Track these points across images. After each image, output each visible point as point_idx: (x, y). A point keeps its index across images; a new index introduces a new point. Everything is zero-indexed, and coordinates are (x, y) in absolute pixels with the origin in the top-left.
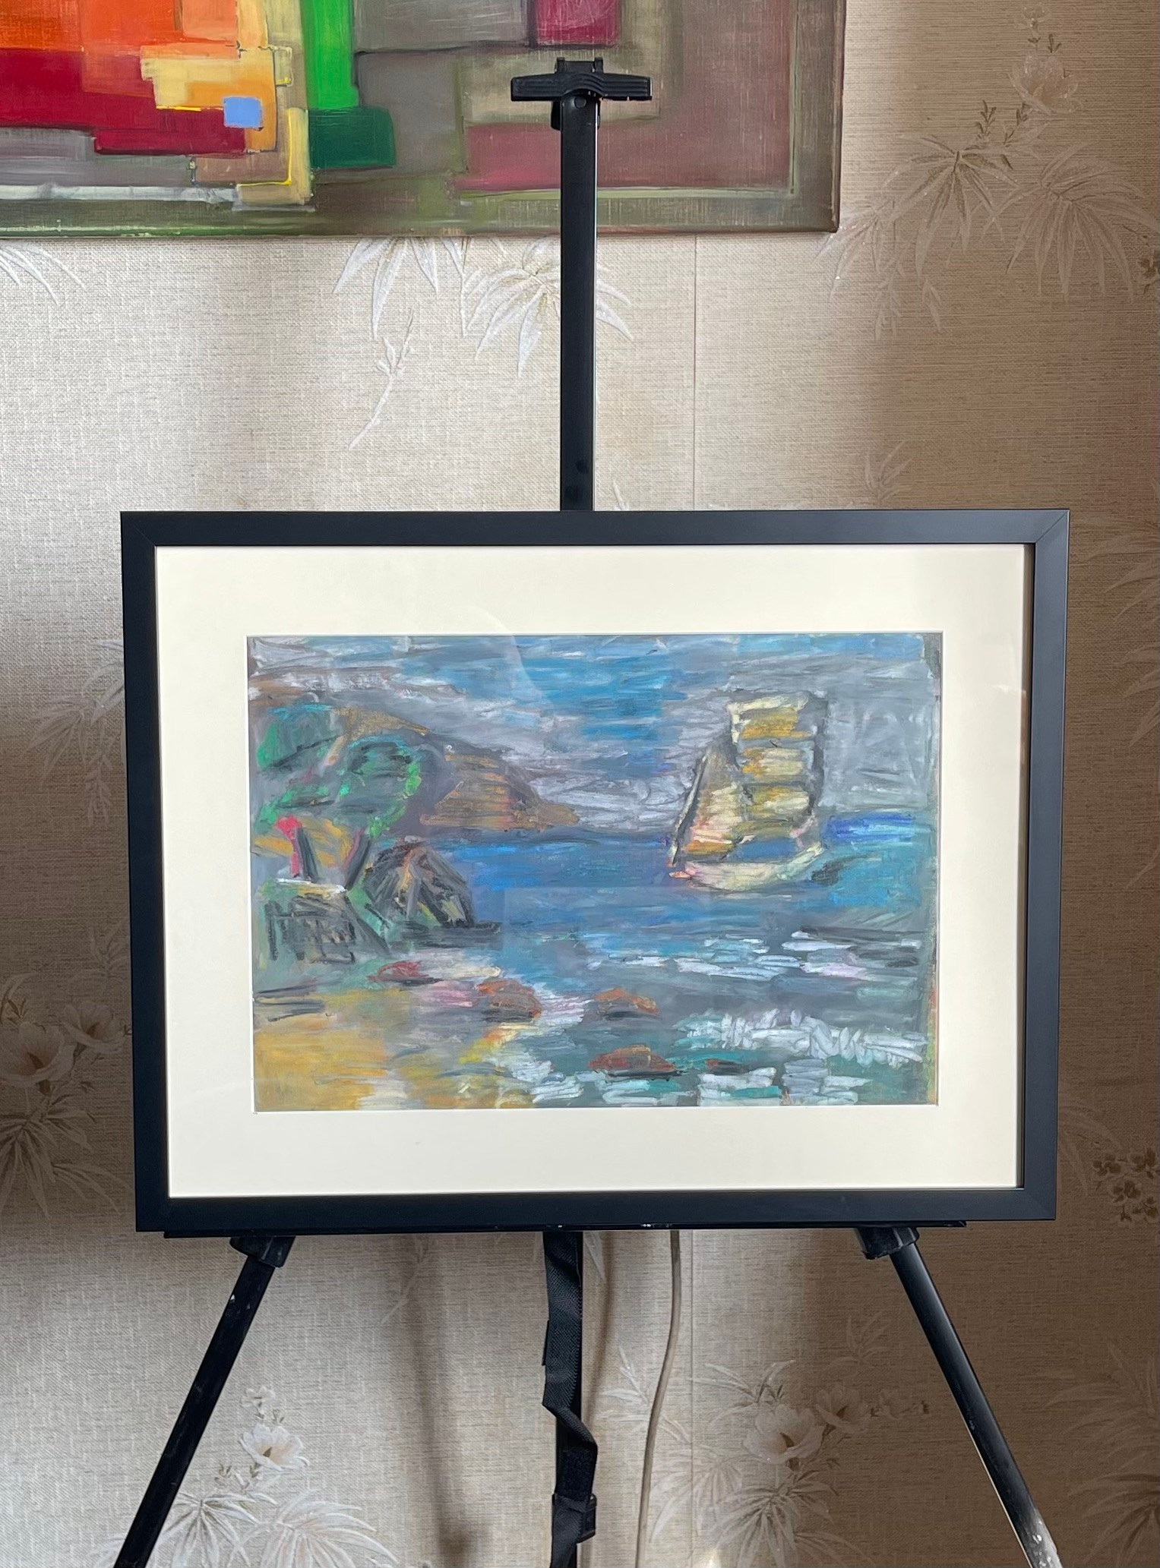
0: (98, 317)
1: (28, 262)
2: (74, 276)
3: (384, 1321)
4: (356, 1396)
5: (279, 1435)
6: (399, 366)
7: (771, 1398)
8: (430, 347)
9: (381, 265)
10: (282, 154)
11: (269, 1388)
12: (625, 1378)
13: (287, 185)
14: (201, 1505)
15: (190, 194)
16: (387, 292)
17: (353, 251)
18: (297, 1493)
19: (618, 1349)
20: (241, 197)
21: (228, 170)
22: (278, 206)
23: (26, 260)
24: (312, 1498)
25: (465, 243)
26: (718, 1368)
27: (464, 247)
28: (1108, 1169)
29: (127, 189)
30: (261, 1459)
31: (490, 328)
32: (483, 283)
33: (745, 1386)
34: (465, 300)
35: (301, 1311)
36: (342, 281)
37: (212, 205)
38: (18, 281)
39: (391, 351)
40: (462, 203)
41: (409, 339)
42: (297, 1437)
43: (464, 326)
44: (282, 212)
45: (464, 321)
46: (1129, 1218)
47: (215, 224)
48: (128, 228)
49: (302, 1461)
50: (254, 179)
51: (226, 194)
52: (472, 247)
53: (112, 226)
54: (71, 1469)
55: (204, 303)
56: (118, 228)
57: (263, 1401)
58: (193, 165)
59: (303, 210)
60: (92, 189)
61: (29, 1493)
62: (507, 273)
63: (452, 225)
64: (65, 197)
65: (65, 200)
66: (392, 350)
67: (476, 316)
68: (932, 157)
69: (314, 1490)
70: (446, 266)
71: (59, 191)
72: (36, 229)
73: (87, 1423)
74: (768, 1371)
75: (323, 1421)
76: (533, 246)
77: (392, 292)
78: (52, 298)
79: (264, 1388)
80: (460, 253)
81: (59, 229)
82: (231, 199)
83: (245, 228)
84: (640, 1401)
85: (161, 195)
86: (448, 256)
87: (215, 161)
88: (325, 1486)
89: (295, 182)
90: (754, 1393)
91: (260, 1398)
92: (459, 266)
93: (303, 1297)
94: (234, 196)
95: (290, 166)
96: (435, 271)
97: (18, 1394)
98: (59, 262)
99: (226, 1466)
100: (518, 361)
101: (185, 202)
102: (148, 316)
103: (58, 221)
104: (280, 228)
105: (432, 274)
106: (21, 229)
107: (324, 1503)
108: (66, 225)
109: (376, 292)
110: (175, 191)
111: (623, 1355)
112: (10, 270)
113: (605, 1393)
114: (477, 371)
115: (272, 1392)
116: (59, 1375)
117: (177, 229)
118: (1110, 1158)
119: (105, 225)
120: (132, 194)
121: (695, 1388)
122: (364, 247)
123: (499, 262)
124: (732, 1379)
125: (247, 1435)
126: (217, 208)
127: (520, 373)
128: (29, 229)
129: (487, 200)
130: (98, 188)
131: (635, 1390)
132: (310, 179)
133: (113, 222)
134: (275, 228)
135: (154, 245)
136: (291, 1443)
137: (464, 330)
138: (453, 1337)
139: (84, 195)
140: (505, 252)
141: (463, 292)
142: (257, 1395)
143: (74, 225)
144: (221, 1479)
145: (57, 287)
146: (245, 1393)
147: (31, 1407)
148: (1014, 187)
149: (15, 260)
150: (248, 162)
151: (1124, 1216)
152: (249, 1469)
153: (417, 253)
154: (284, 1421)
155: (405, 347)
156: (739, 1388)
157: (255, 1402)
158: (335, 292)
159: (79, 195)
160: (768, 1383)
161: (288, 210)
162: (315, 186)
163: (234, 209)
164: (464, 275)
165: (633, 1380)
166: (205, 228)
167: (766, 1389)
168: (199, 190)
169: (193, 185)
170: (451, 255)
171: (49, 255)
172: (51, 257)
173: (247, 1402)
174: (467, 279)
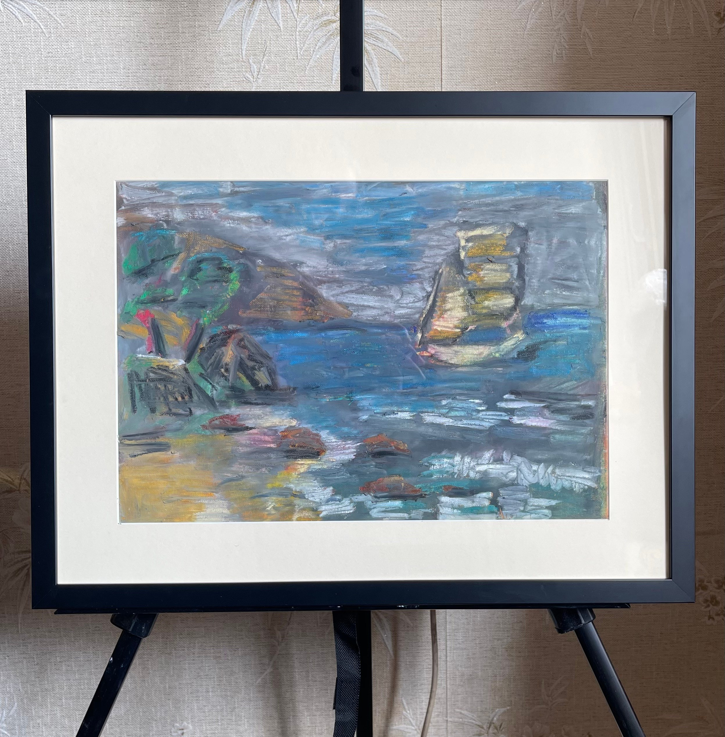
0: (72, 45)
1: (28, 9)
2: (56, 18)
3: (257, 682)
4: (241, 729)
6: (258, 77)
7: (495, 731)
8: (278, 65)
9: (247, 12)
11: (188, 723)
12: (406, 718)
16: (251, 30)
17: (229, 3)
19: (402, 700)
23: (26, 8)
26: (463, 712)
28: (700, 588)
31: (315, 53)
32: (310, 24)
33: (480, 724)
34: (299, 35)
35: (207, 675)
36: (223, 23)
38: (22, 21)
39: (253, 68)
41: (264, 59)
43: (298, 51)
45: (299, 49)
46: (713, 619)
55: (137, 36)
57: (185, 731)
62: (325, 18)
66: (255, 67)
67: (306, 45)
70: (287, 13)
74: (494, 714)
77: (254, 30)
78: (43, 32)
79: (185, 723)
80: (295, 5)
84: (415, 732)
86: (288, 7)
90: (485, 727)
91: (183, 729)
92: (295, 14)
93: (209, 666)
96: (280, 16)
97: (34, 727)
98: (47, 9)
100: (332, 74)
102: (103, 44)
105: (278, 19)
109: (243, 30)
111: (405, 703)
112: (17, 14)
113: (394, 727)
114: (307, 80)
115: (190, 726)
118: (701, 581)
121: (449, 724)
123: (320, 11)
124: (472, 719)
127: (334, 82)
131: (412, 725)
137: (299, 54)
138: (300, 692)
140: (323, 5)
141: (298, 30)
142: (181, 728)
145: (46, 26)
146: (173, 726)
149: (20, 8)
151: (710, 617)
153: (269, 5)
155: (262, 64)
156: (476, 724)
157: (180, 732)
158: (218, 29)
160: (494, 721)
164: (298, 19)
165: (411, 719)
167: (492, 725)
170: (290, 6)
171: (41, 5)
172: (42, 6)
173: (174, 732)
174: (300, 22)
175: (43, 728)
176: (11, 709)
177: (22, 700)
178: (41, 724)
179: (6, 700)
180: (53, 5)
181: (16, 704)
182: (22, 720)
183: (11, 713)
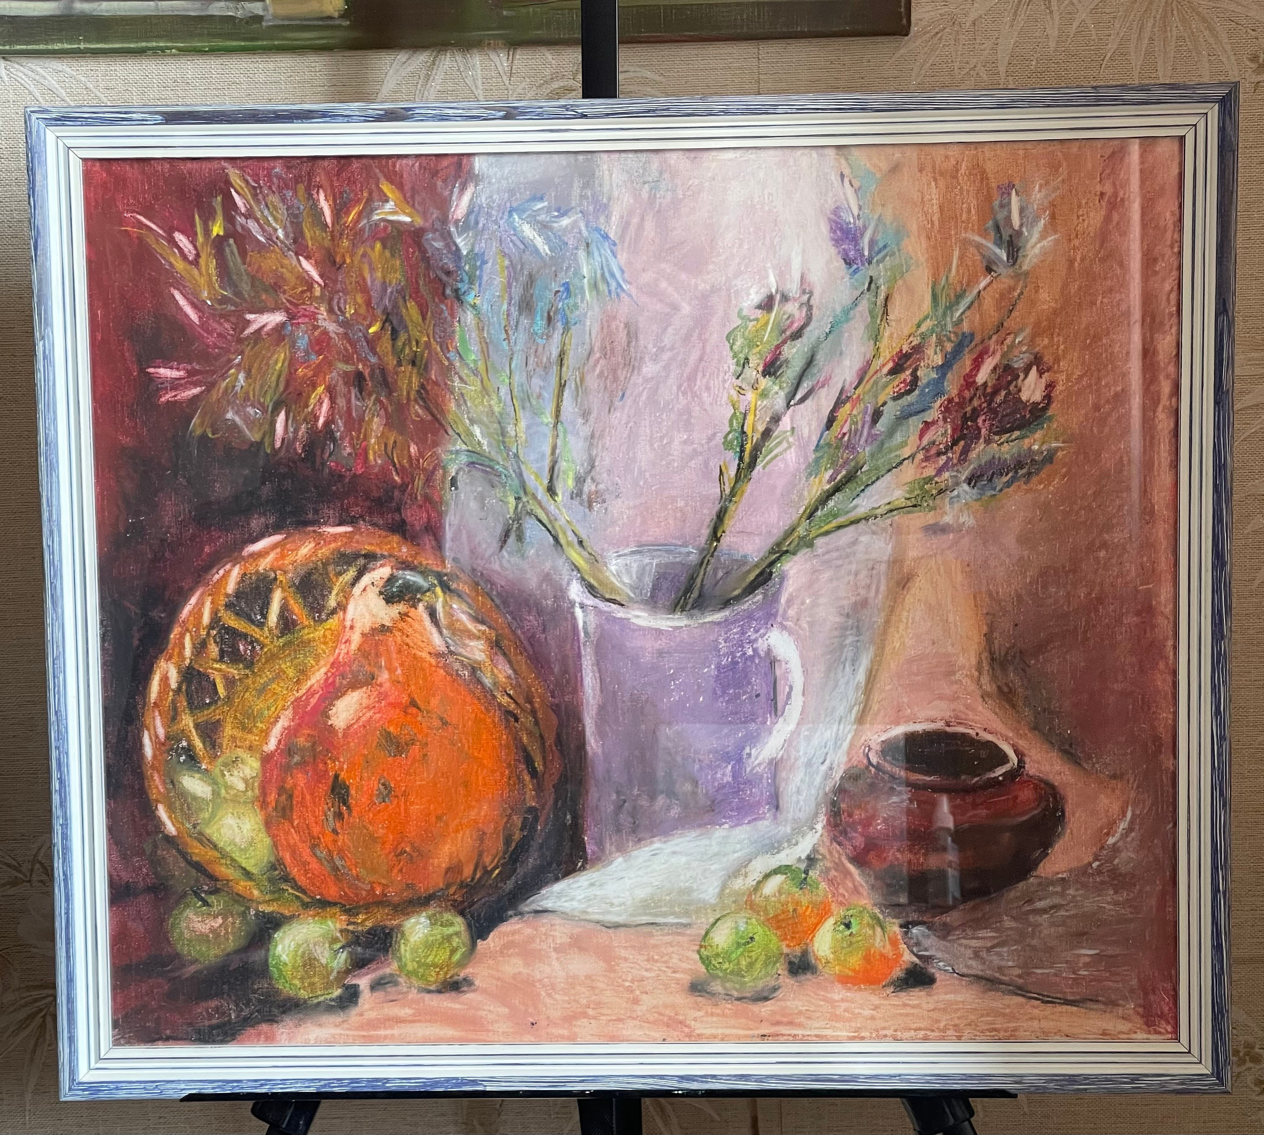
1: (51, 79)
2: (98, 94)
9: (421, 77)
15: (218, 8)
17: (392, 64)
20: (271, 10)
22: (310, 20)
23: (47, 76)
25: (511, 52)
27: (510, 57)
36: (382, 95)
37: (241, 20)
40: (505, 13)
44: (315, 26)
47: (245, 40)
48: (154, 44)
51: (255, 8)
52: (518, 56)
53: (137, 42)
56: (144, 44)
59: (337, 22)
60: (115, 4)
62: (557, 84)
63: (496, 36)
64: (88, 12)
65: (86, 16)
70: (492, 78)
71: (82, 7)
72: (57, 46)
80: (506, 63)
81: (82, 46)
82: (261, 13)
83: (277, 42)
85: (187, 10)
86: (493, 67)
92: (505, 78)
94: (264, 10)
96: (479, 83)
98: (83, 79)
101: (212, 16)
103: (81, 38)
104: (312, 42)
105: (476, 87)
108: (89, 42)
110: (202, 5)
112: (32, 88)
117: (205, 45)
119: (130, 42)
120: (156, 8)
122: (404, 59)
126: (247, 23)
128: (50, 47)
129: (531, 10)
130: (122, 3)
133: (138, 39)
134: (308, 43)
135: (183, 60)
139: (107, 11)
140: (551, 60)
143: (98, 42)
149: (37, 77)
153: (460, 63)
159: (101, 11)
161: (320, 23)
163: (264, 24)
166: (235, 43)
168: (228, 4)
174: (514, 90)
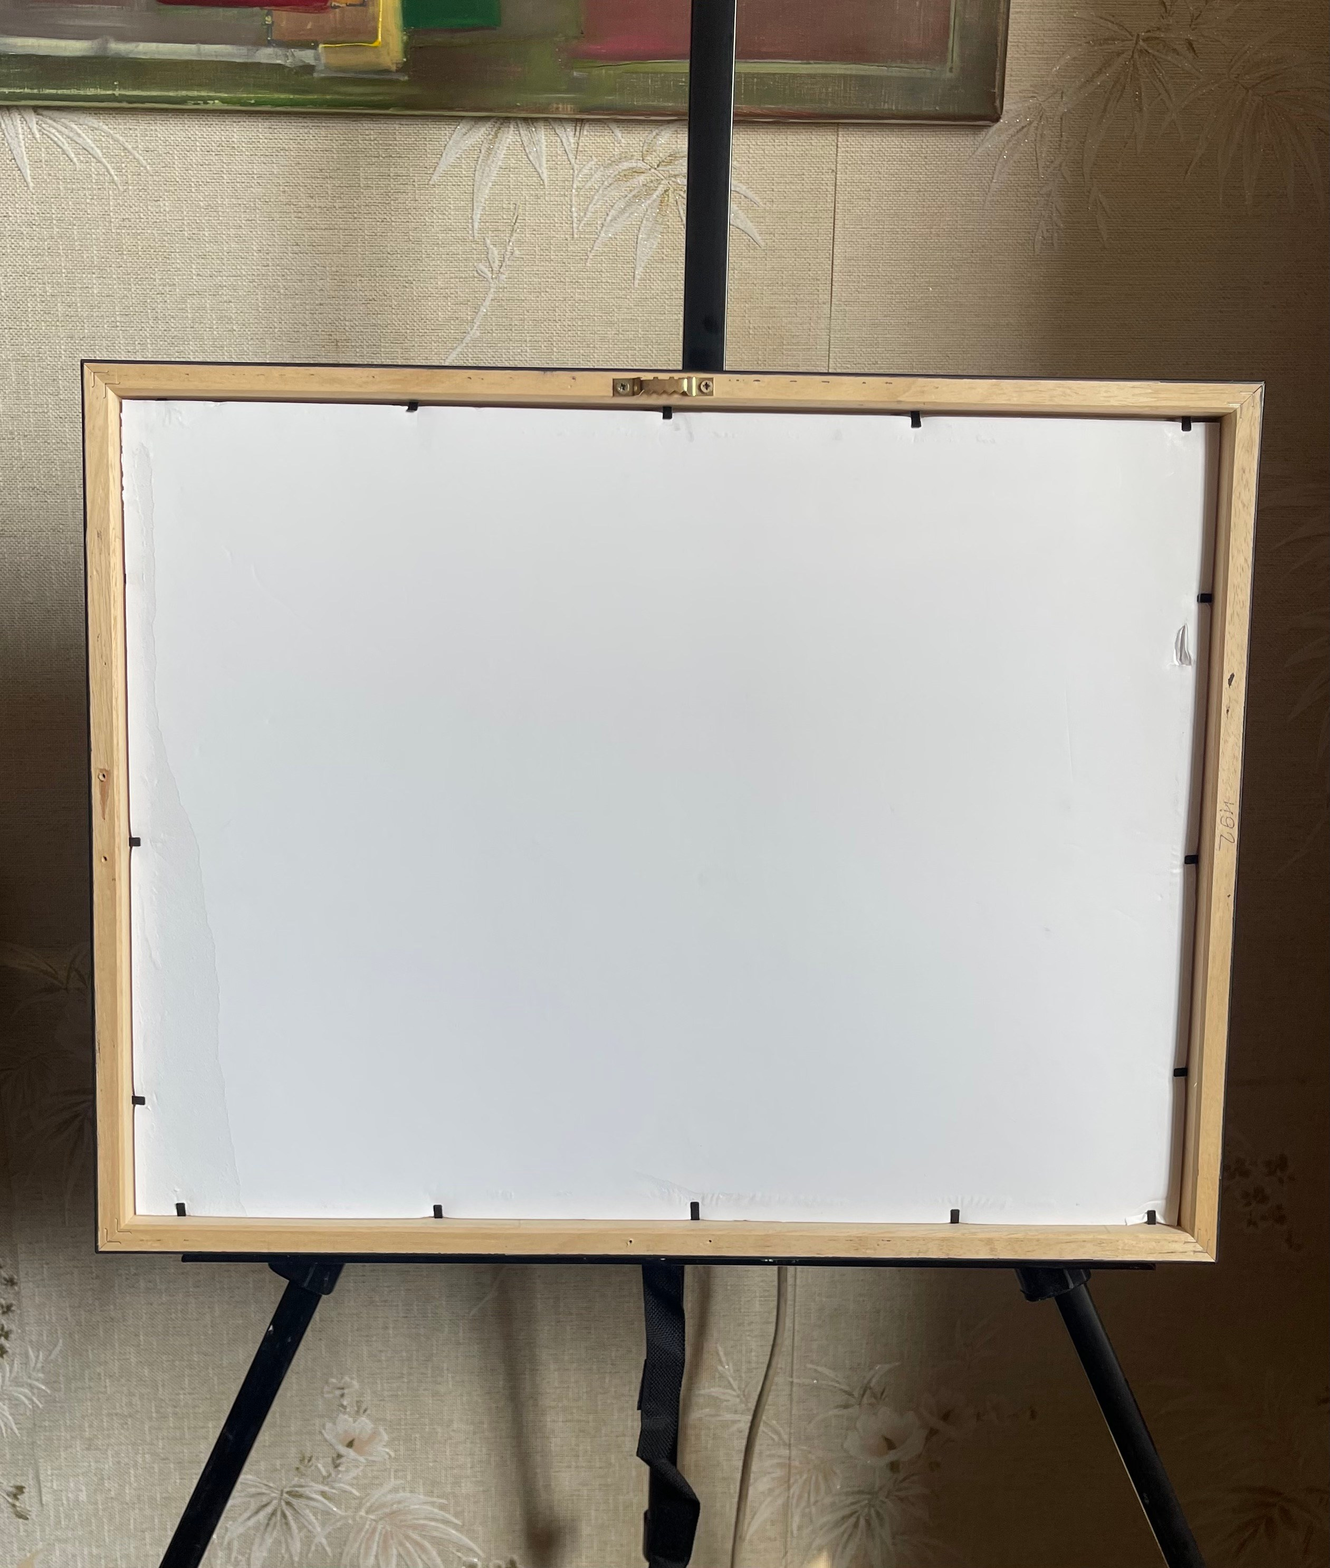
0: (167, 205)
1: (86, 137)
2: (137, 156)
3: (471, 1314)
4: (442, 1389)
5: (364, 1425)
6: (501, 270)
7: (873, 1400)
8: (537, 249)
9: (483, 151)
10: (371, 9)
11: (352, 1379)
12: (723, 1377)
13: (376, 47)
14: (282, 1495)
15: (267, 55)
16: (490, 184)
17: (452, 134)
18: (381, 1485)
19: (716, 1347)
20: (323, 60)
21: (309, 27)
22: (365, 72)
24: (395, 1490)
25: (578, 128)
26: (819, 1369)
27: (577, 133)
28: (1239, 1174)
29: (193, 46)
30: (343, 1450)
31: (604, 228)
32: (597, 176)
33: (847, 1388)
34: (578, 196)
35: (386, 1301)
36: (440, 170)
37: (291, 69)
38: (75, 160)
39: (492, 254)
40: (575, 74)
41: (513, 239)
42: (381, 1429)
43: (575, 225)
44: (370, 79)
45: (575, 220)
46: (1258, 1225)
47: (294, 92)
48: (195, 93)
49: (388, 1453)
50: (340, 38)
51: (307, 56)
52: (585, 133)
53: (177, 90)
54: (147, 1456)
55: (284, 192)
56: (184, 93)
57: (346, 1391)
58: (269, 20)
59: (395, 77)
60: (153, 46)
61: (102, 1479)
62: (626, 165)
63: (562, 100)
64: (124, 54)
65: (123, 58)
66: (495, 252)
67: (589, 214)
68: (1108, 39)
69: (399, 1482)
70: (557, 155)
71: (117, 47)
73: (162, 1410)
74: (872, 1372)
75: (408, 1413)
76: (654, 133)
77: (495, 184)
78: (113, 182)
79: (347, 1378)
80: (572, 141)
81: (117, 92)
82: (312, 62)
83: (328, 97)
84: (738, 1400)
85: (233, 55)
86: (559, 144)
87: (294, 15)
88: (409, 1478)
89: (385, 44)
90: (856, 1394)
91: (343, 1389)
92: (571, 156)
93: (388, 1287)
94: (316, 59)
95: (380, 25)
96: (544, 159)
97: (91, 1379)
99: (308, 1455)
100: (634, 268)
101: (259, 64)
102: (222, 205)
103: (116, 83)
104: (368, 98)
105: (540, 166)
106: (73, 92)
107: (408, 1495)
108: (125, 88)
109: (477, 184)
110: (248, 50)
111: (721, 1353)
112: (66, 147)
113: (702, 1392)
114: (589, 278)
115: (355, 1383)
116: (133, 1360)
117: (251, 97)
118: (1242, 1163)
119: (169, 90)
120: (199, 54)
121: (796, 1389)
122: (464, 130)
123: (617, 152)
124: (833, 1380)
125: (329, 1425)
126: (296, 73)
127: (637, 282)
128: (82, 92)
129: (604, 71)
130: (161, 45)
131: (734, 1390)
132: (402, 40)
133: (178, 87)
134: (362, 98)
136: (375, 1433)
137: (576, 231)
138: (544, 1331)
139: (145, 53)
140: (623, 140)
141: (575, 186)
142: (341, 1385)
143: (134, 89)
144: (302, 1468)
145: (120, 170)
146: (327, 1383)
147: (105, 1393)
148: (1198, 78)
149: (71, 135)
150: (331, 18)
151: (1251, 1223)
152: (330, 1459)
153: (524, 139)
154: (368, 1412)
155: (509, 248)
156: (841, 1390)
157: (338, 1392)
158: (431, 183)
159: (139, 53)
160: (872, 1385)
161: (376, 77)
162: (410, 49)
163: (315, 75)
164: (576, 166)
165: (731, 1379)
167: (868, 1392)
168: (276, 49)
169: (269, 44)
170: (562, 142)
171: (109, 130)
172: (112, 132)
173: (329, 1392)
174: (580, 171)
175: (107, 1381)
176: (54, 1349)
177: (71, 1335)
178: (103, 1374)
179: (45, 1335)
180: (131, 132)
181: (61, 1341)
182: (71, 1369)
183: (53, 1357)
